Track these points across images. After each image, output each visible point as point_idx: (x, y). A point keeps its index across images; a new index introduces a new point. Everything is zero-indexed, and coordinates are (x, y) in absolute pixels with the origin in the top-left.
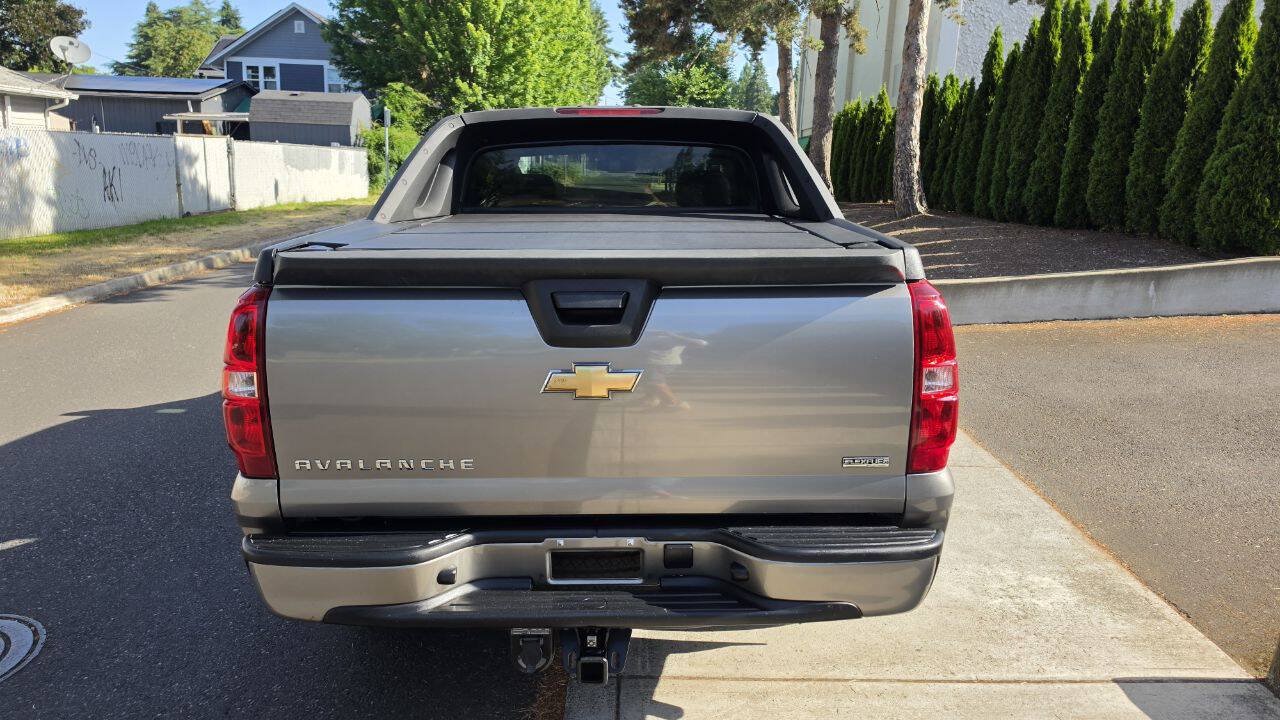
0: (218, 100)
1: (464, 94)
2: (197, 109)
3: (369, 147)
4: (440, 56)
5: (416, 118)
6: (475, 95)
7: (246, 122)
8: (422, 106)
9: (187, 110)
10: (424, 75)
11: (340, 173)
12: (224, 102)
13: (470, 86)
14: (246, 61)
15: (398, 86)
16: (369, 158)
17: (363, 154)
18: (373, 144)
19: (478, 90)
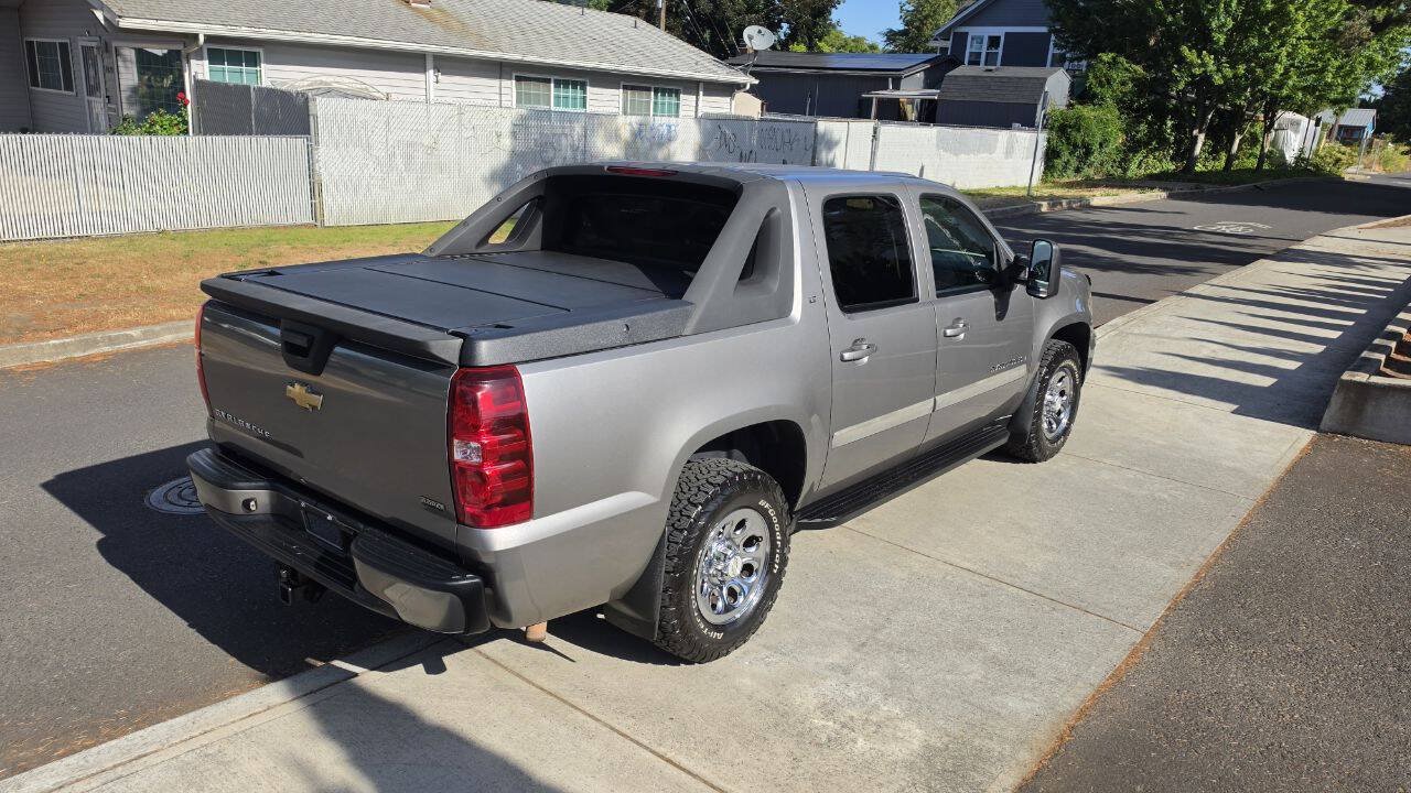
0: (921, 76)
1: (1191, 65)
2: (897, 87)
3: (1052, 129)
4: (1170, 19)
5: (1125, 94)
6: (1204, 65)
7: (934, 100)
8: (1133, 80)
9: (886, 88)
10: (1152, 42)
11: (1007, 158)
12: (926, 79)
13: (1199, 56)
14: (973, 31)
15: (1107, 57)
16: (1049, 142)
17: (1043, 136)
18: (1057, 124)
19: (1210, 60)
